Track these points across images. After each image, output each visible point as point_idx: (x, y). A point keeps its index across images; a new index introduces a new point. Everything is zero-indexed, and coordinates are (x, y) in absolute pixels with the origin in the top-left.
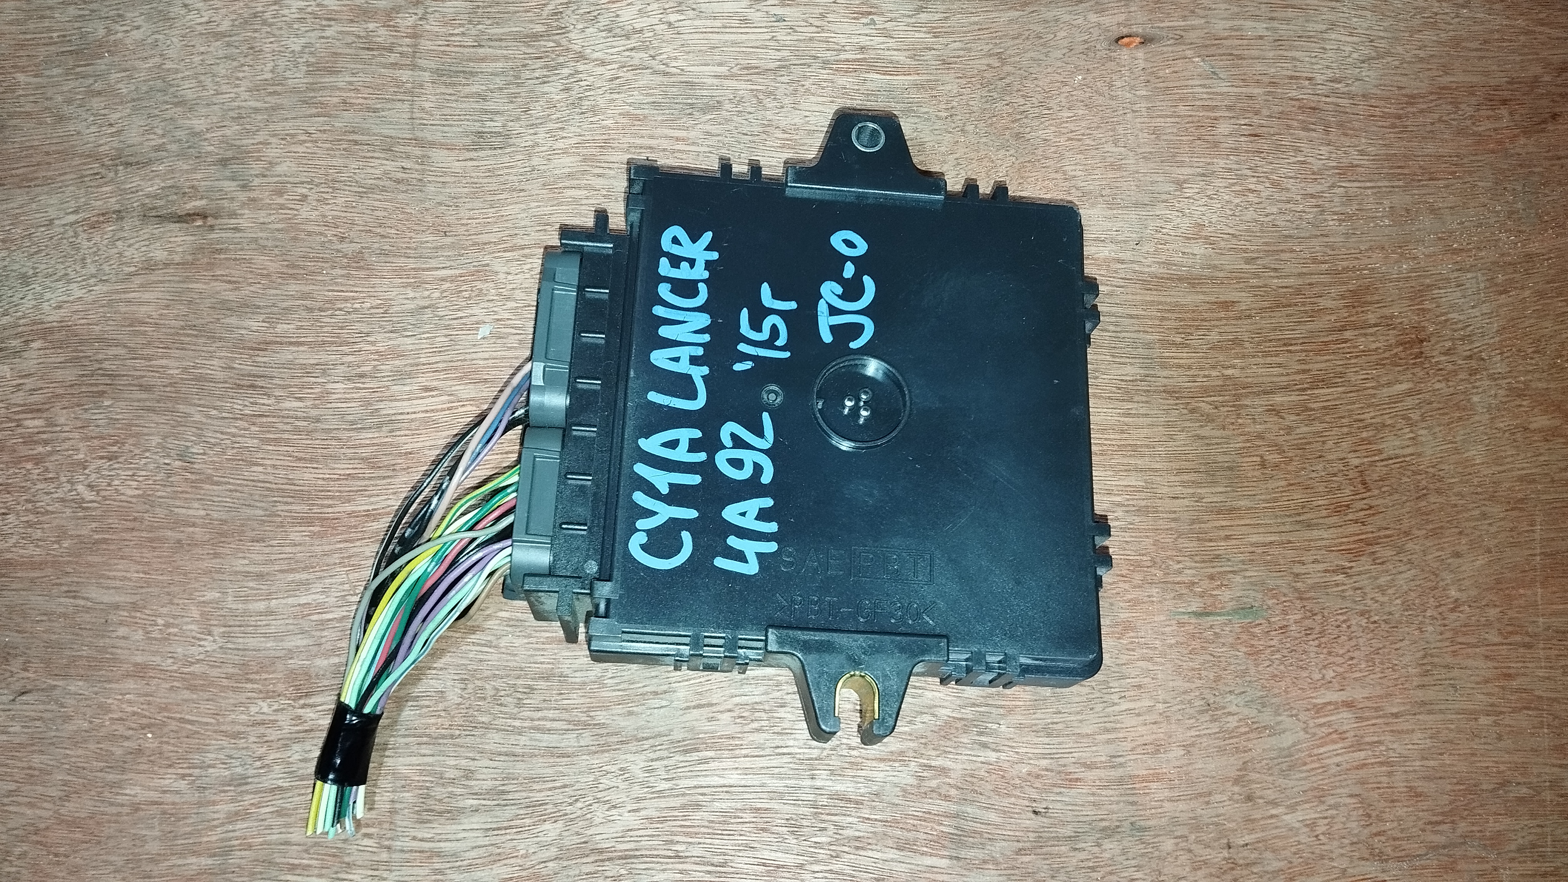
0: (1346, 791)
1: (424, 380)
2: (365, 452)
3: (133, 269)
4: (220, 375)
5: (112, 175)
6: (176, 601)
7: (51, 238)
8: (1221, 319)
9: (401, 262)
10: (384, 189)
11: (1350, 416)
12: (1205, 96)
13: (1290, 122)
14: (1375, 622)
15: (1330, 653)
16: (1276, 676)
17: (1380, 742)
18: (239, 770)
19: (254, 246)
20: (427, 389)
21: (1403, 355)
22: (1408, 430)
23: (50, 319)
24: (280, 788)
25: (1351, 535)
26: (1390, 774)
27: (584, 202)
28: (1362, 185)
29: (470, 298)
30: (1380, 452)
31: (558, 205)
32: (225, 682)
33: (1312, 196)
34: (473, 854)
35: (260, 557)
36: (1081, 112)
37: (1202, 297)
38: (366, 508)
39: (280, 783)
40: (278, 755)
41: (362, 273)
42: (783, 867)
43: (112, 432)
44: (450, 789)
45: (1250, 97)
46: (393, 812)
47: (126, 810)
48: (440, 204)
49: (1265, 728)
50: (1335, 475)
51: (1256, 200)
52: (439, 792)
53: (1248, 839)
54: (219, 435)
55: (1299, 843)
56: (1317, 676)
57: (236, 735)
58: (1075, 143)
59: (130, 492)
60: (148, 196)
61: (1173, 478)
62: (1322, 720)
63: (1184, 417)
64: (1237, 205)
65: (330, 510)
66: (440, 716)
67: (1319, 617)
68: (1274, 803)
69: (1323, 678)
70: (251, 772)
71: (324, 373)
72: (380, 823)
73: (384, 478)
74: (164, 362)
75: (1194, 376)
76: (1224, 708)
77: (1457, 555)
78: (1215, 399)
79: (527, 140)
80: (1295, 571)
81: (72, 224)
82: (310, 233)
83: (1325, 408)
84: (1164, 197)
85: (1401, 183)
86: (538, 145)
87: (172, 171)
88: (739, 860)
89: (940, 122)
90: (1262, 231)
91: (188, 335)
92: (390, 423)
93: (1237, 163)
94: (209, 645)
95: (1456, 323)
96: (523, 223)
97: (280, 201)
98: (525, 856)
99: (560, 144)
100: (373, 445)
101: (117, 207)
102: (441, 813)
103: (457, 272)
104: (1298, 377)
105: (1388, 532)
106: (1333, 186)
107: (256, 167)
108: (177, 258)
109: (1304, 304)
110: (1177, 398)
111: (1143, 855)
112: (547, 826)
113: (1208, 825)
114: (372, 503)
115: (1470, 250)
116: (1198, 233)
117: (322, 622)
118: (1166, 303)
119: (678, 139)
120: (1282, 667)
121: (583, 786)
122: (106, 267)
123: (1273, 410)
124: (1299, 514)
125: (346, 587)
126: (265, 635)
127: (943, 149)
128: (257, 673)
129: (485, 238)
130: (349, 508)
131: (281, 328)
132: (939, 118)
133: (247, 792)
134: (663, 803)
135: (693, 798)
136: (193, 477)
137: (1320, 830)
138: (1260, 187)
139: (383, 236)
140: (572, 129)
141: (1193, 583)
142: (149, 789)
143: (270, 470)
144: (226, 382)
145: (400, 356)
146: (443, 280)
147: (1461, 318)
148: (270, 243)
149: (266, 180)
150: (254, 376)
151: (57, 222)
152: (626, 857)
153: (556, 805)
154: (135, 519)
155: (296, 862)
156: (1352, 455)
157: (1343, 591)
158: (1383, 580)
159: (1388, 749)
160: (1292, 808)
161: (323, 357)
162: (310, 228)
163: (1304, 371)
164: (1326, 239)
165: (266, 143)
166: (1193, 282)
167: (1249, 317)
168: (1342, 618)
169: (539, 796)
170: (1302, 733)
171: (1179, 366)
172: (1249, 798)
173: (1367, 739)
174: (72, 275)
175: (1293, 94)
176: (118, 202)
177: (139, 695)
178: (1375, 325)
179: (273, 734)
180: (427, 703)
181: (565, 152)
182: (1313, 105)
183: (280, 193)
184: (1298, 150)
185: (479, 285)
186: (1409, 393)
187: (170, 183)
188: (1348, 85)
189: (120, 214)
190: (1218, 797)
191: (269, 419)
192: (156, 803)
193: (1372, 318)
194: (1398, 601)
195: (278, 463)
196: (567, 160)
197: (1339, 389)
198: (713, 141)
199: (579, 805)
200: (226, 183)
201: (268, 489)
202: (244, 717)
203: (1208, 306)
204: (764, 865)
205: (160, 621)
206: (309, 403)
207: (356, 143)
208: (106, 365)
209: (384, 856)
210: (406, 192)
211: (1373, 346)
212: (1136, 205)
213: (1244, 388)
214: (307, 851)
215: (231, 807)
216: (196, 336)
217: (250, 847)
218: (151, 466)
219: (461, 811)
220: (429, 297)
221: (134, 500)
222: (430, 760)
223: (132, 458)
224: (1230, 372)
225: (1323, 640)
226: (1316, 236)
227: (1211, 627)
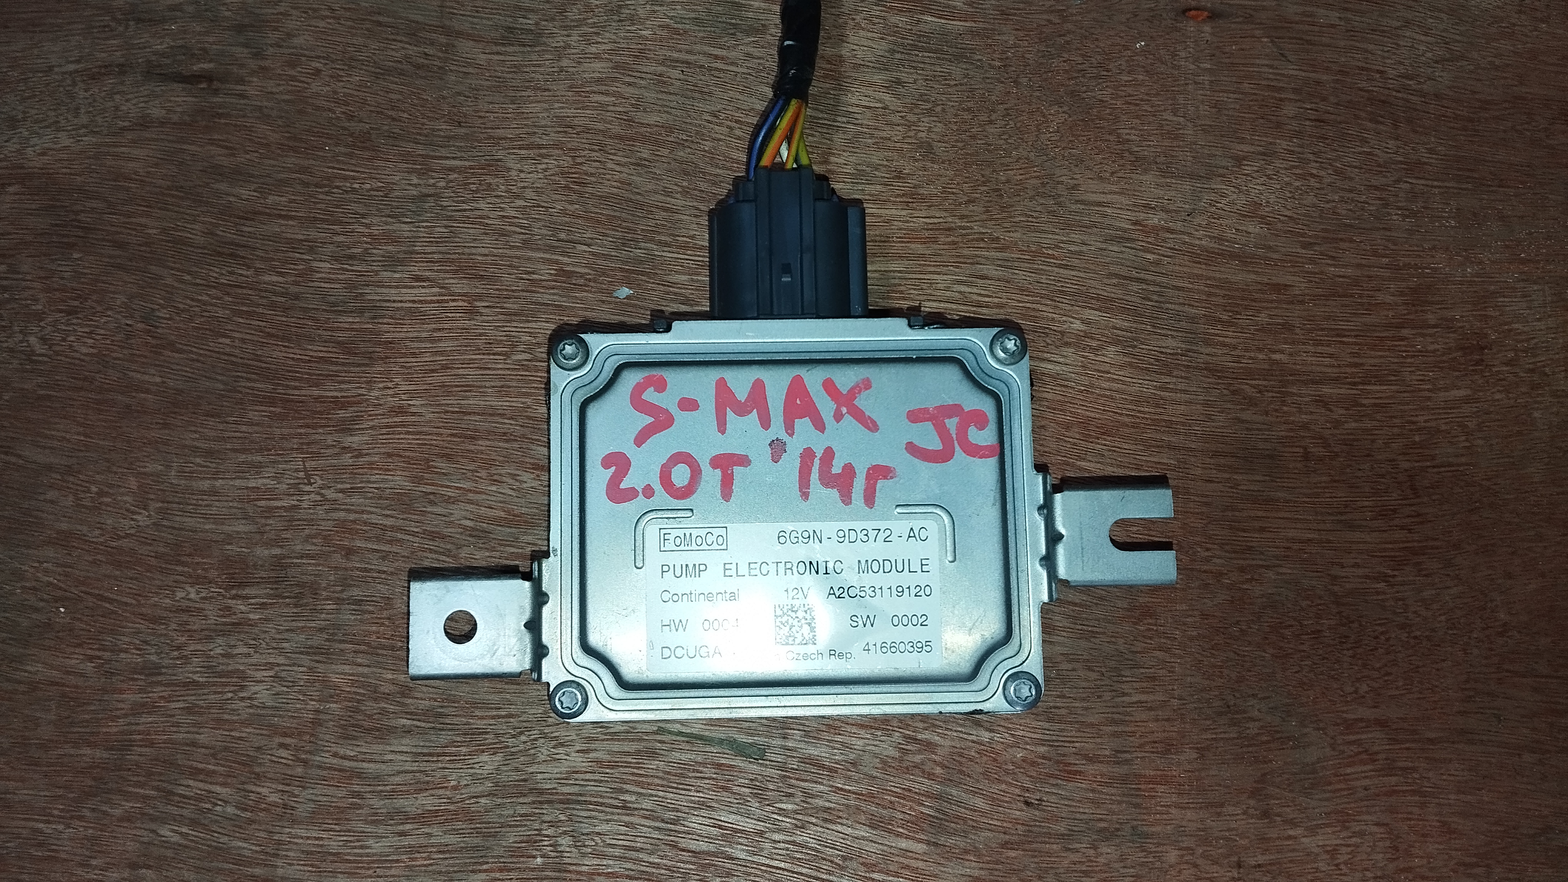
0: (1374, 818)
1: (416, 270)
2: (342, 336)
3: (126, 124)
4: (200, 240)
5: (121, 29)
6: (114, 469)
7: (48, 84)
8: (1272, 301)
9: (409, 147)
10: (402, 73)
11: (1402, 417)
12: (1271, 76)
13: (1357, 112)
14: (1415, 638)
15: (1365, 666)
16: (1305, 683)
17: (1414, 769)
18: (154, 658)
19: (257, 114)
20: (418, 279)
21: (1462, 360)
22: (1464, 438)
23: (31, 164)
24: (194, 682)
25: (1395, 542)
26: (1423, 805)
27: (611, 108)
28: (1430, 183)
29: (477, 191)
30: (1433, 458)
31: (583, 108)
32: (153, 562)
33: (1376, 188)
34: (398, 779)
35: (213, 434)
36: (1141, 77)
37: (1253, 276)
38: (335, 394)
39: (196, 677)
40: (199, 647)
41: (367, 154)
42: (741, 831)
43: (74, 285)
44: (383, 705)
45: (1318, 83)
46: (316, 723)
47: (22, 688)
48: (459, 94)
49: (1289, 739)
50: (1383, 476)
51: (1318, 185)
52: (370, 706)
53: (1261, 859)
54: (188, 302)
55: (1317, 870)
56: (1349, 689)
57: (155, 620)
58: (1132, 107)
59: (84, 350)
60: (155, 53)
61: (1208, 460)
62: (1352, 738)
63: (1226, 398)
64: (1297, 188)
65: (297, 392)
66: (383, 624)
67: (1356, 625)
68: (1293, 823)
69: (1356, 692)
70: (167, 662)
71: (311, 250)
72: (300, 734)
73: (359, 365)
74: (143, 220)
75: (1238, 356)
76: (1245, 712)
77: (1509, 576)
78: (1260, 382)
79: (558, 41)
80: (1332, 572)
81: (71, 73)
82: (318, 108)
83: (1375, 405)
84: (1221, 171)
85: (1470, 186)
86: (569, 46)
87: (185, 32)
88: (694, 819)
89: (992, 73)
90: (1321, 217)
91: (173, 196)
92: (375, 310)
93: (1301, 146)
94: (142, 519)
95: (1519, 334)
96: (543, 123)
97: (292, 72)
98: (455, 788)
99: (593, 49)
100: (352, 330)
101: (122, 60)
102: (368, 731)
103: (467, 163)
104: (1348, 370)
105: (1436, 543)
106: (1398, 181)
107: (273, 37)
108: (175, 118)
109: (1361, 296)
110: (1220, 378)
111: (1142, 864)
112: (484, 757)
113: (1217, 839)
114: (341, 390)
115: (1538, 262)
116: (1253, 211)
117: (270, 509)
118: (1215, 279)
119: (716, 57)
120: (1311, 675)
121: (531, 718)
122: (99, 119)
123: (1322, 402)
124: (1341, 514)
125: (302, 474)
126: (205, 516)
127: (993, 98)
128: (189, 555)
129: (500, 132)
130: (316, 392)
131: (271, 199)
132: (992, 67)
133: (159, 683)
134: (616, 747)
135: (650, 745)
136: (154, 342)
137: (1341, 859)
138: (1322, 173)
139: (394, 119)
140: (607, 35)
141: (1221, 574)
142: (52, 667)
143: (237, 343)
144: (204, 248)
145: (395, 241)
146: (452, 169)
147: (1525, 329)
148: (274, 113)
149: (282, 50)
150: (237, 245)
151: (56, 69)
152: (568, 802)
153: (497, 735)
154: (85, 379)
155: (200, 766)
156: (1401, 457)
157: (1383, 600)
158: (1427, 594)
159: (1422, 778)
160: (1312, 831)
161: (313, 234)
162: (318, 103)
163: (1356, 365)
164: (1388, 233)
165: (285, 14)
166: (1243, 259)
167: (1302, 302)
168: (1380, 629)
169: (481, 724)
170: (1328, 750)
171: (1224, 345)
172: (1265, 814)
173: (1400, 764)
174: (63, 123)
175: (1364, 84)
176: (123, 56)
177: (58, 565)
178: (1435, 326)
179: (196, 624)
180: (371, 608)
181: (597, 57)
182: (1383, 98)
183: (292, 65)
184: (1364, 141)
185: (489, 179)
186: (1467, 400)
187: (180, 42)
188: (1420, 83)
189: (123, 69)
190: (1230, 809)
191: (245, 291)
192: (57, 684)
193: (1431, 318)
194: (1443, 618)
195: (248, 337)
196: (598, 65)
197: (1392, 387)
198: (753, 63)
199: (523, 738)
200: (239, 49)
201: (233, 363)
202: (168, 601)
203: (1259, 287)
204: (720, 827)
205: (94, 489)
206: (290, 279)
207: (380, 24)
208: (82, 217)
209: (299, 770)
210: (425, 78)
211: (1431, 348)
212: (1192, 176)
213: (1291, 375)
214: (214, 756)
215: (138, 697)
216: (181, 198)
217: (151, 744)
218: (112, 326)
219: (392, 730)
220: (434, 185)
221: (87, 358)
222: (366, 670)
223: (94, 314)
224: (1277, 356)
225: (1359, 651)
226: (1378, 229)
227: (1238, 622)
